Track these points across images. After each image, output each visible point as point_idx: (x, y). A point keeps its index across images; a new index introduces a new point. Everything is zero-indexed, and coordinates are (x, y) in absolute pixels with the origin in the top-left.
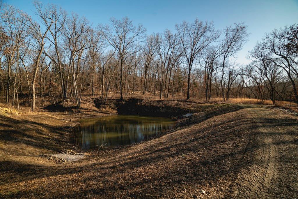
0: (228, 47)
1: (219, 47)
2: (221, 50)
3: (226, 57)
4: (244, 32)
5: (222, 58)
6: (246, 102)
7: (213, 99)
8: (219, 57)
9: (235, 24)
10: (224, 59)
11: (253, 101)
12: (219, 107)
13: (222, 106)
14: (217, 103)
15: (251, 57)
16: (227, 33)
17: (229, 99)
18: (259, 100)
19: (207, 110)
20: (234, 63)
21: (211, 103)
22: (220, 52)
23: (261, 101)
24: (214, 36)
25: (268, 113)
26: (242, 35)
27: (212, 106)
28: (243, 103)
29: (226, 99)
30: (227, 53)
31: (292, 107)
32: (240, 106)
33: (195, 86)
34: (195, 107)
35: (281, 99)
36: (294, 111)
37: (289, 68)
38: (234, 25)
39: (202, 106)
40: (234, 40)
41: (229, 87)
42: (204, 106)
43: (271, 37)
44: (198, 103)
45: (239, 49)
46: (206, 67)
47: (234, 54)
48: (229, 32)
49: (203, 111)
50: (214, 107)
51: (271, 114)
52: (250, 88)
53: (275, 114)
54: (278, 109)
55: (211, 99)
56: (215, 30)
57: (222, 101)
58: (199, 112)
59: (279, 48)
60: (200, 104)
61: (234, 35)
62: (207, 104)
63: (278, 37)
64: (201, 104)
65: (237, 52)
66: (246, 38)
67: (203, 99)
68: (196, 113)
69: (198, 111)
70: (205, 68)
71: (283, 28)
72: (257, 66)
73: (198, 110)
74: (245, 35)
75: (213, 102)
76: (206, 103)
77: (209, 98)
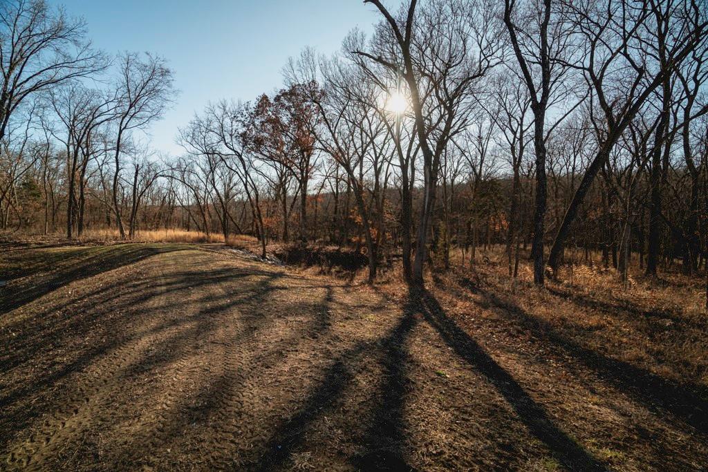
0: (131, 106)
1: (107, 98)
2: (112, 105)
3: (125, 128)
4: (168, 81)
5: (115, 128)
6: (176, 238)
7: (91, 234)
8: (106, 123)
9: (148, 54)
10: (121, 132)
11: (189, 236)
12: (100, 255)
13: (111, 251)
14: (103, 244)
15: (184, 142)
16: (127, 68)
17: (136, 232)
18: (201, 234)
19: (64, 265)
20: (147, 148)
21: (84, 246)
22: (110, 112)
23: (206, 236)
24: (92, 61)
25: (200, 261)
26: (164, 87)
27: (80, 253)
28: (169, 242)
29: (127, 232)
30: (127, 119)
31: (250, 246)
32: (152, 249)
33: (34, 195)
34: (17, 260)
35: (238, 231)
36: (252, 252)
37: (246, 178)
38: (145, 54)
39: (46, 257)
40: (144, 91)
41: (136, 204)
42: (56, 254)
43: (219, 112)
44: (34, 246)
45: (156, 115)
46: (71, 142)
47: (145, 125)
48: (132, 68)
49: (46, 270)
50: (87, 254)
51: (205, 263)
52: (187, 208)
53: (211, 261)
54: (230, 250)
55: (85, 232)
56: (95, 47)
57: (116, 238)
58: (31, 274)
59: (231, 135)
60: (42, 250)
61: (145, 81)
62: (68, 248)
63: (229, 114)
64: (45, 250)
65: (152, 121)
66: (172, 97)
67: (57, 234)
68: (21, 279)
69: (30, 269)
70: (68, 147)
71: (236, 102)
72: (198, 162)
73: (31, 267)
74: (169, 89)
75: (89, 241)
76: (66, 245)
77: (80, 230)
